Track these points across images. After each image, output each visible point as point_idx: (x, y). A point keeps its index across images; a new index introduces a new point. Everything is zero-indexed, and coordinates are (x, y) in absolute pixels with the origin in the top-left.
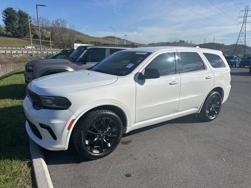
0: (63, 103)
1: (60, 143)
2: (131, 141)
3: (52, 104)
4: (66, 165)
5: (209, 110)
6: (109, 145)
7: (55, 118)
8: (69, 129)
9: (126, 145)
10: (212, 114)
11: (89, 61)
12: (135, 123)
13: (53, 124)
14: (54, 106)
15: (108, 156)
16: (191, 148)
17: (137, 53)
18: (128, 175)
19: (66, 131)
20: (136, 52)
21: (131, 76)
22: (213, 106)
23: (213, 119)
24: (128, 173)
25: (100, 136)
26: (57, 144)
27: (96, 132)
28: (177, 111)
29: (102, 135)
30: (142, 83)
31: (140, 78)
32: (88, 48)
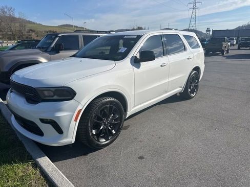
0: (67, 94)
1: (67, 137)
2: (129, 126)
3: (53, 97)
4: (74, 159)
5: (190, 88)
6: (114, 132)
7: (60, 110)
8: (76, 120)
9: (126, 130)
10: (193, 92)
11: (62, 50)
12: (134, 107)
13: (58, 117)
14: (55, 97)
15: (114, 143)
16: (186, 124)
18: (141, 158)
19: (73, 123)
20: (124, 36)
21: (128, 60)
22: (193, 84)
23: (193, 97)
24: (140, 155)
25: (105, 123)
27: (102, 120)
28: (167, 92)
29: (107, 123)
31: (136, 62)
32: (60, 35)
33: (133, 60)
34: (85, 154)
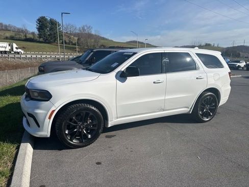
1: (42, 131)
2: (115, 136)
3: (37, 97)
5: (202, 111)
6: (89, 136)
7: (38, 108)
8: (50, 118)
10: (206, 115)
12: (117, 118)
13: (36, 113)
14: (39, 98)
16: (170, 145)
17: (125, 54)
18: (99, 163)
19: (47, 120)
20: (125, 52)
22: (208, 107)
23: (207, 121)
24: (99, 161)
25: (80, 127)
26: (39, 131)
27: (77, 123)
28: (164, 110)
29: (82, 127)
30: (123, 81)
31: (122, 76)
32: (95, 51)
33: (119, 75)
34: (60, 149)
